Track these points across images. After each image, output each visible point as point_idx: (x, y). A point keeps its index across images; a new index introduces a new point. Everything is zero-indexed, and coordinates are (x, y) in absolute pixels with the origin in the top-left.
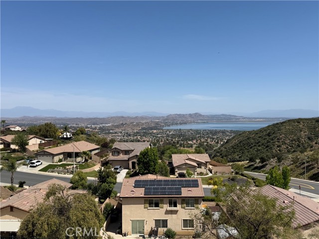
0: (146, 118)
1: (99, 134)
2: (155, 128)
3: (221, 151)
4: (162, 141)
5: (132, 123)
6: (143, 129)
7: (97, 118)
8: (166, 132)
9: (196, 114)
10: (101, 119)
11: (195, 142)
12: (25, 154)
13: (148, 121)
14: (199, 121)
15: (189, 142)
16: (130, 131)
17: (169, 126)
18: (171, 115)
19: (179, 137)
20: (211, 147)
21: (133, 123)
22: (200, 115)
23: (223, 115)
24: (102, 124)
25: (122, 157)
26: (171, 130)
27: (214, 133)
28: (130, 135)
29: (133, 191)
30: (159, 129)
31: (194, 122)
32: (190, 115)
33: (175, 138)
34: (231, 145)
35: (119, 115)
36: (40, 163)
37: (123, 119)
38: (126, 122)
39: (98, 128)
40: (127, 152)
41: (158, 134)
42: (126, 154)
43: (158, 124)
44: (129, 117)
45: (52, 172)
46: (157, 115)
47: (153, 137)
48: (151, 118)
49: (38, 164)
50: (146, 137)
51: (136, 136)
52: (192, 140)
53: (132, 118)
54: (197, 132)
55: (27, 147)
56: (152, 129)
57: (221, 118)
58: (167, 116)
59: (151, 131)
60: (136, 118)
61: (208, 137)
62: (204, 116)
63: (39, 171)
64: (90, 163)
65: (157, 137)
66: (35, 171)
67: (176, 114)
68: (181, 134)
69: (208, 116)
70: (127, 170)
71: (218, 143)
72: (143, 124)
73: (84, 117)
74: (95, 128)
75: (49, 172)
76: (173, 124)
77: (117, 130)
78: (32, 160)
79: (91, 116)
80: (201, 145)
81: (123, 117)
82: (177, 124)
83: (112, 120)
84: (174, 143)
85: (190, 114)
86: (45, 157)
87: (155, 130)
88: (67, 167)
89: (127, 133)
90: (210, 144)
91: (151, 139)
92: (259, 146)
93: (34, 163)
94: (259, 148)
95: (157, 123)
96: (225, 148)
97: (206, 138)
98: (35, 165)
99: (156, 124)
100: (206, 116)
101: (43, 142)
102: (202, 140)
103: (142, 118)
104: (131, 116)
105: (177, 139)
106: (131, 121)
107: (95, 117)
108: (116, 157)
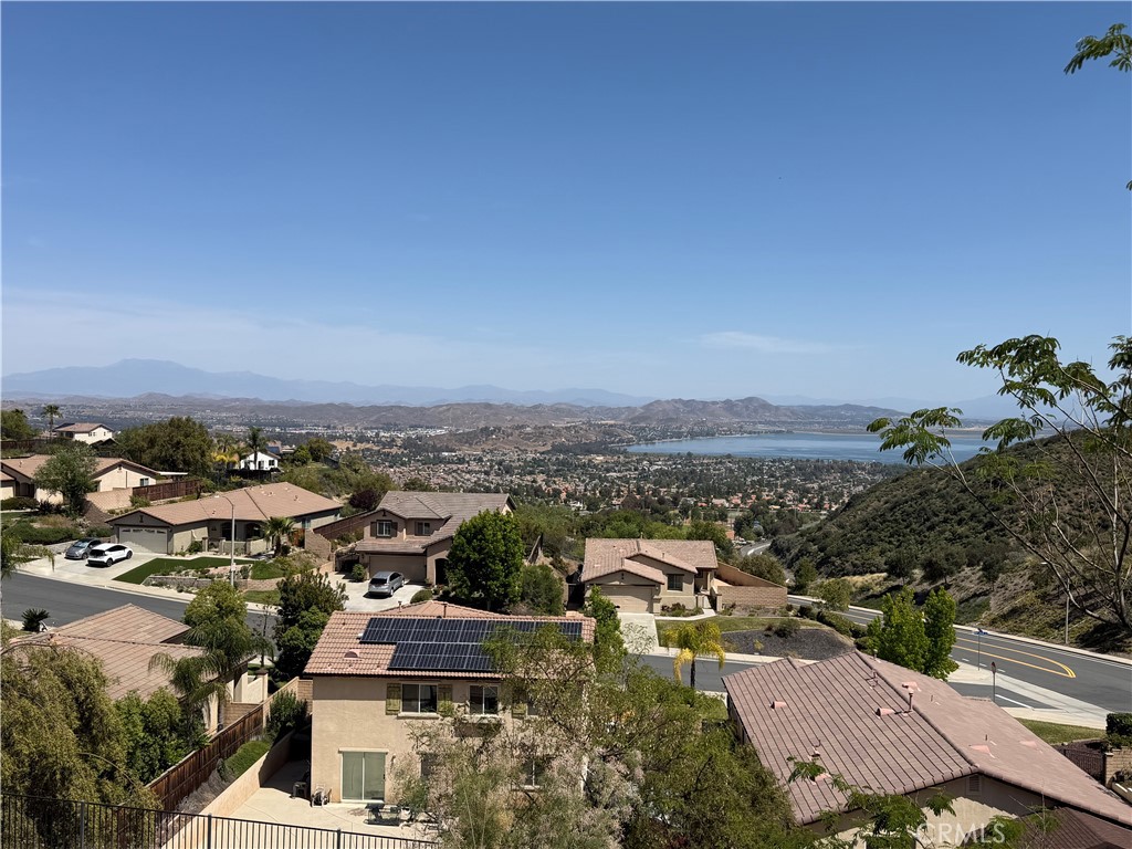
0: (568, 411)
1: (403, 464)
2: (601, 448)
3: (826, 536)
4: (618, 496)
5: (519, 427)
6: (557, 449)
7: (400, 407)
8: (639, 461)
9: (750, 400)
10: (414, 410)
11: (736, 500)
12: (79, 520)
13: (578, 421)
14: (760, 427)
15: (714, 501)
16: (511, 456)
17: (650, 441)
18: (658, 402)
19: (685, 480)
20: (791, 522)
21: (523, 427)
22: (765, 406)
23: (847, 407)
24: (414, 427)
25: (406, 541)
26: (658, 456)
27: (811, 469)
28: (509, 471)
29: (354, 655)
30: (614, 452)
31: (741, 430)
32: (729, 405)
33: (668, 486)
34: (861, 515)
35: (479, 398)
36: (122, 554)
37: (488, 412)
38: (499, 424)
39: (399, 443)
40: (421, 526)
41: (608, 471)
42: (419, 533)
43: (611, 434)
44: (509, 406)
45: (160, 585)
46: (612, 403)
47: (592, 478)
48: (587, 410)
49: (115, 555)
50: (565, 479)
51: (531, 473)
52: (727, 495)
53: (520, 411)
54: (751, 465)
55: (90, 497)
56: (588, 452)
57: (841, 417)
58: (648, 407)
59: (584, 459)
60: (536, 409)
61: (787, 487)
62: (777, 408)
63: (117, 579)
64: (298, 558)
65: (606, 479)
66: (104, 579)
67: (676, 401)
68: (693, 472)
69: (792, 411)
70: (418, 588)
71: (819, 506)
72: (558, 432)
73: (356, 400)
74: (392, 443)
75: (147, 584)
76: (663, 436)
77: (465, 451)
78: (99, 543)
79: (380, 401)
80: (757, 512)
81: (488, 406)
82: (679, 435)
83: (450, 414)
84: (661, 501)
85: (728, 402)
86: (144, 533)
87: (598, 453)
88: (213, 571)
89: (500, 463)
90: (792, 511)
91: (582, 488)
92: (960, 522)
93: (101, 553)
94: (961, 530)
95: (608, 431)
96: (841, 526)
97: (781, 490)
98: (105, 559)
99: (605, 433)
100: (788, 408)
101: (152, 482)
102: (765, 496)
103: (557, 411)
104: (518, 403)
105: (674, 490)
106: (519, 420)
107: (393, 402)
108: (384, 541)
